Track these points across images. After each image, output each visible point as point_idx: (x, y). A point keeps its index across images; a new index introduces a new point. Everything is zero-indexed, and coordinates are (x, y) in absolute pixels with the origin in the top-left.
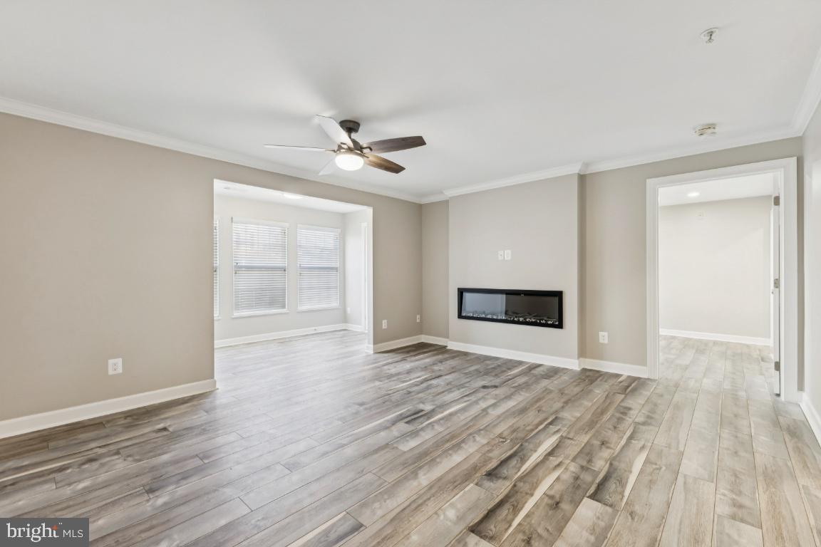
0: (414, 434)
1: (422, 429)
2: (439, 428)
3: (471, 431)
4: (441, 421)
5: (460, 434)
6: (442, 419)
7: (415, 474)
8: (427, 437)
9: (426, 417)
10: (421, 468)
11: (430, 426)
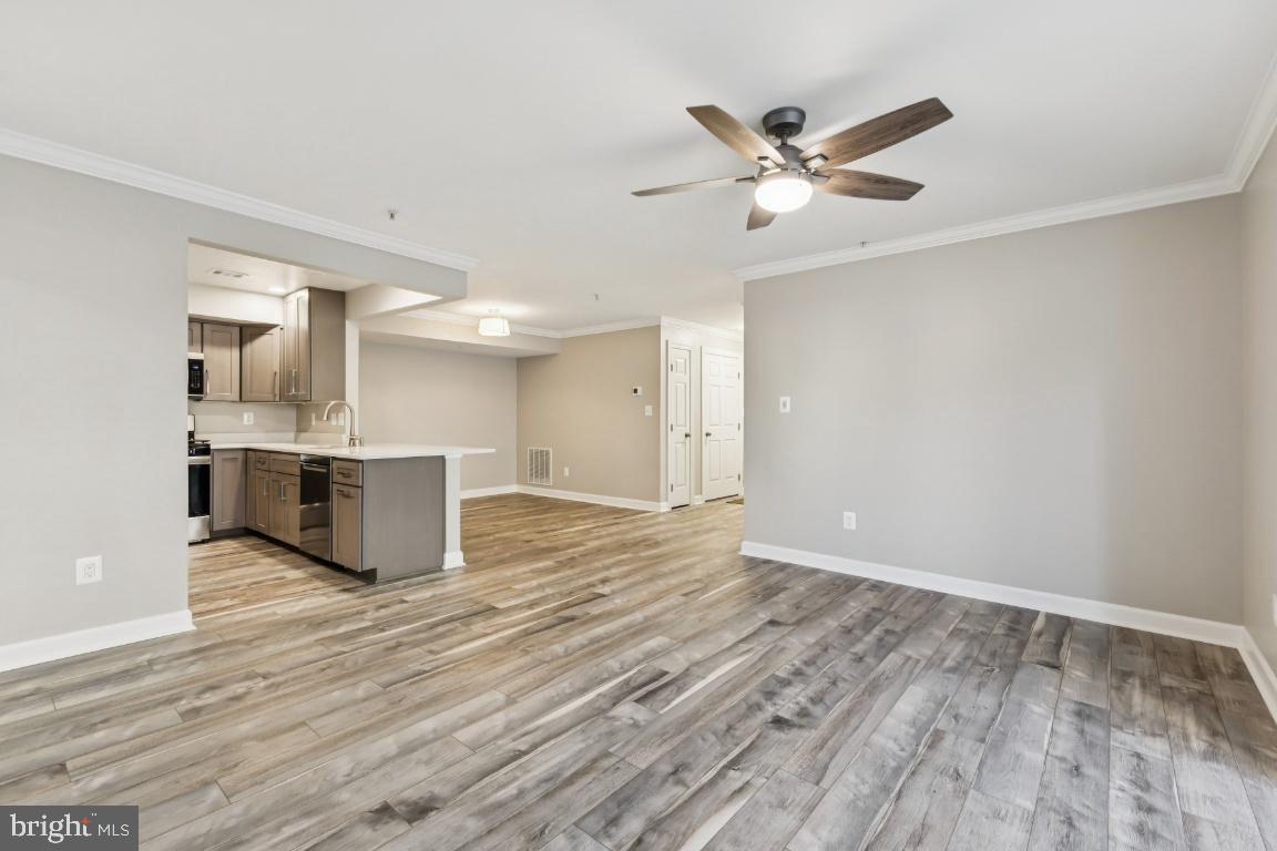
0: (651, 655)
1: (638, 662)
2: (614, 664)
3: (565, 660)
4: (606, 676)
5: (584, 656)
6: (604, 681)
7: (647, 619)
8: (633, 651)
9: (633, 684)
10: (641, 623)
11: (626, 667)
